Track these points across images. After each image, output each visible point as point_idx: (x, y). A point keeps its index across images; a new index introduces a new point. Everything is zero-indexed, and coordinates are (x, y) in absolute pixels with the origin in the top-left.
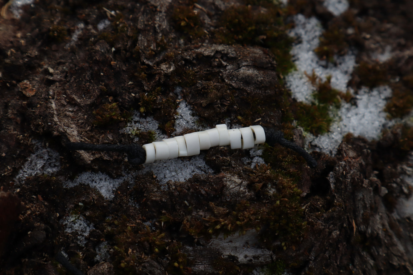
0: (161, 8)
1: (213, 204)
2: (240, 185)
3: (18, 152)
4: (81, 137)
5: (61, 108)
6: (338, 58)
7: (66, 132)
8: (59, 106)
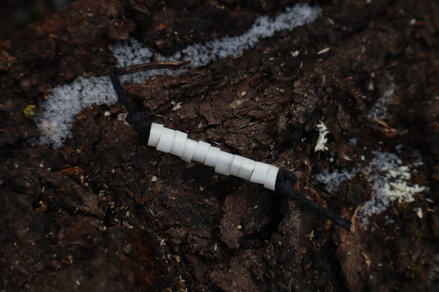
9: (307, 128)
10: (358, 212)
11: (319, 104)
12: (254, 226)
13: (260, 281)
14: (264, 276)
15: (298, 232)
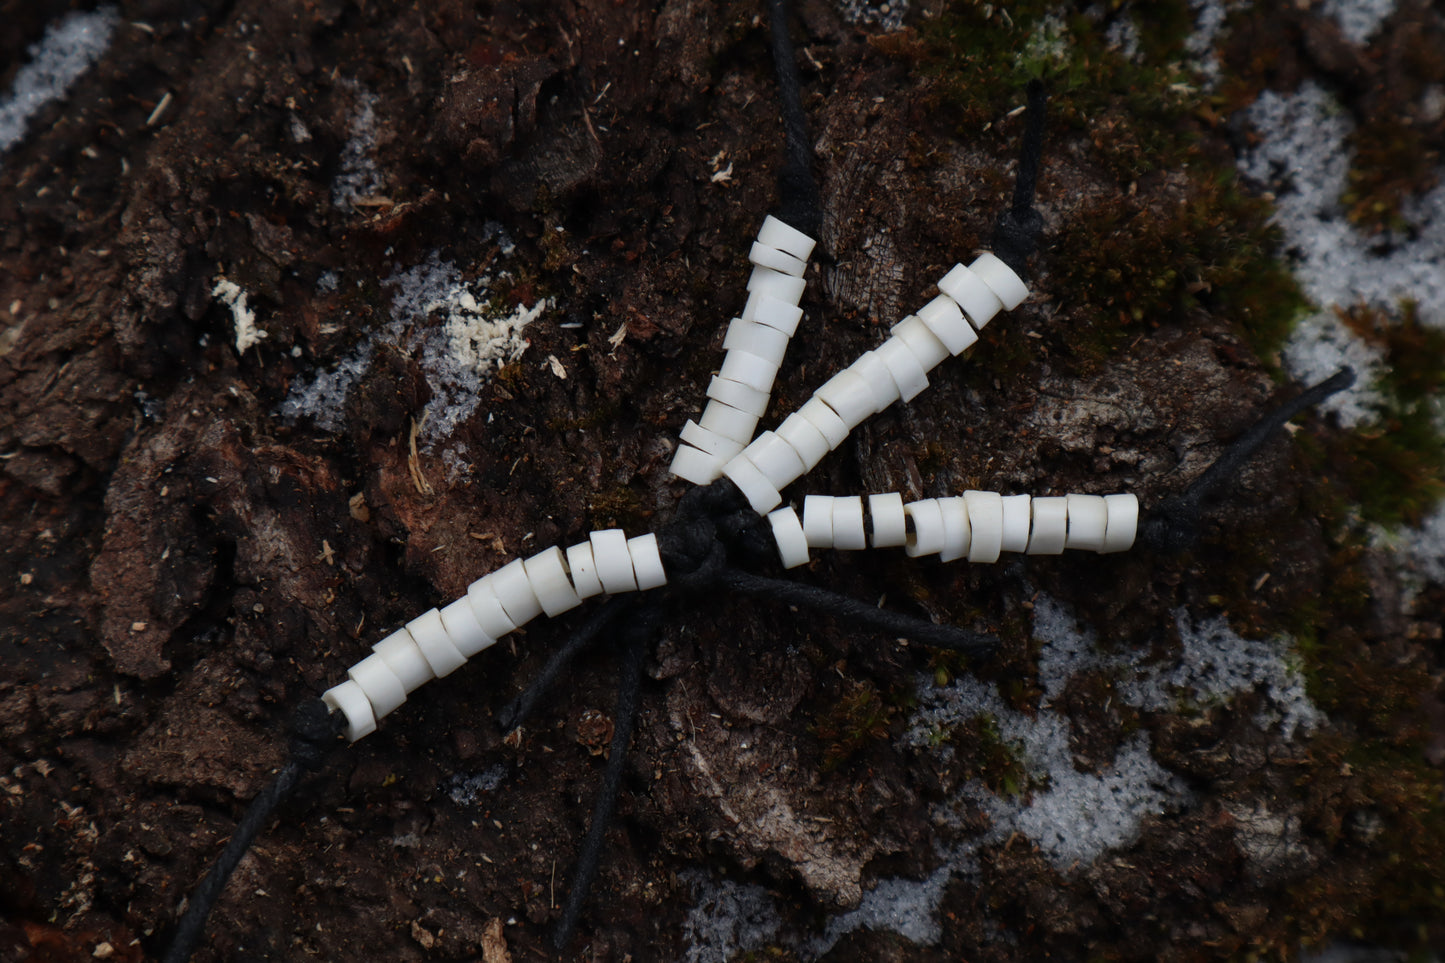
0: (879, 310)
1: (1224, 905)
2: (1283, 836)
3: (657, 926)
4: (804, 820)
5: (720, 753)
6: (1417, 208)
7: (770, 843)
8: (713, 754)
9: (191, 310)
10: (418, 439)
11: (189, 240)
12: (181, 601)
13: (256, 719)
14: (261, 702)
15: (291, 563)
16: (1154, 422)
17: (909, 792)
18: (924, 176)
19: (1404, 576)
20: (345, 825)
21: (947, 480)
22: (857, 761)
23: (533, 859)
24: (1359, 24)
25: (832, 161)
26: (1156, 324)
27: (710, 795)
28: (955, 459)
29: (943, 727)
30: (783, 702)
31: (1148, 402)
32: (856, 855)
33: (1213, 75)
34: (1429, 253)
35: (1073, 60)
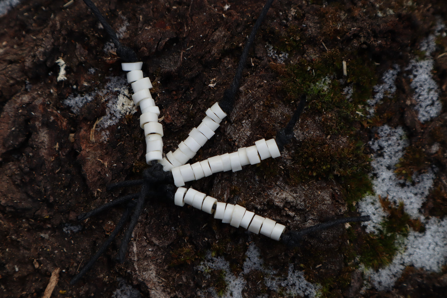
0: (239, 142)
3: (105, 289)
4: (158, 278)
5: (142, 248)
6: (417, 177)
7: (144, 280)
8: (140, 248)
9: (48, 64)
10: (97, 125)
11: (56, 44)
12: (12, 143)
13: (18, 185)
14: (21, 180)
15: (46, 145)
16: (303, 207)
17: (192, 283)
18: (268, 108)
19: (365, 282)
20: (30, 224)
21: (237, 199)
22: (181, 267)
23: (78, 256)
24: (424, 116)
25: (243, 94)
26: (320, 179)
27: (133, 259)
28: (242, 194)
29: (210, 268)
30: (166, 242)
31: (304, 201)
32: (169, 294)
33: (371, 113)
34: (415, 191)
35: (329, 93)
